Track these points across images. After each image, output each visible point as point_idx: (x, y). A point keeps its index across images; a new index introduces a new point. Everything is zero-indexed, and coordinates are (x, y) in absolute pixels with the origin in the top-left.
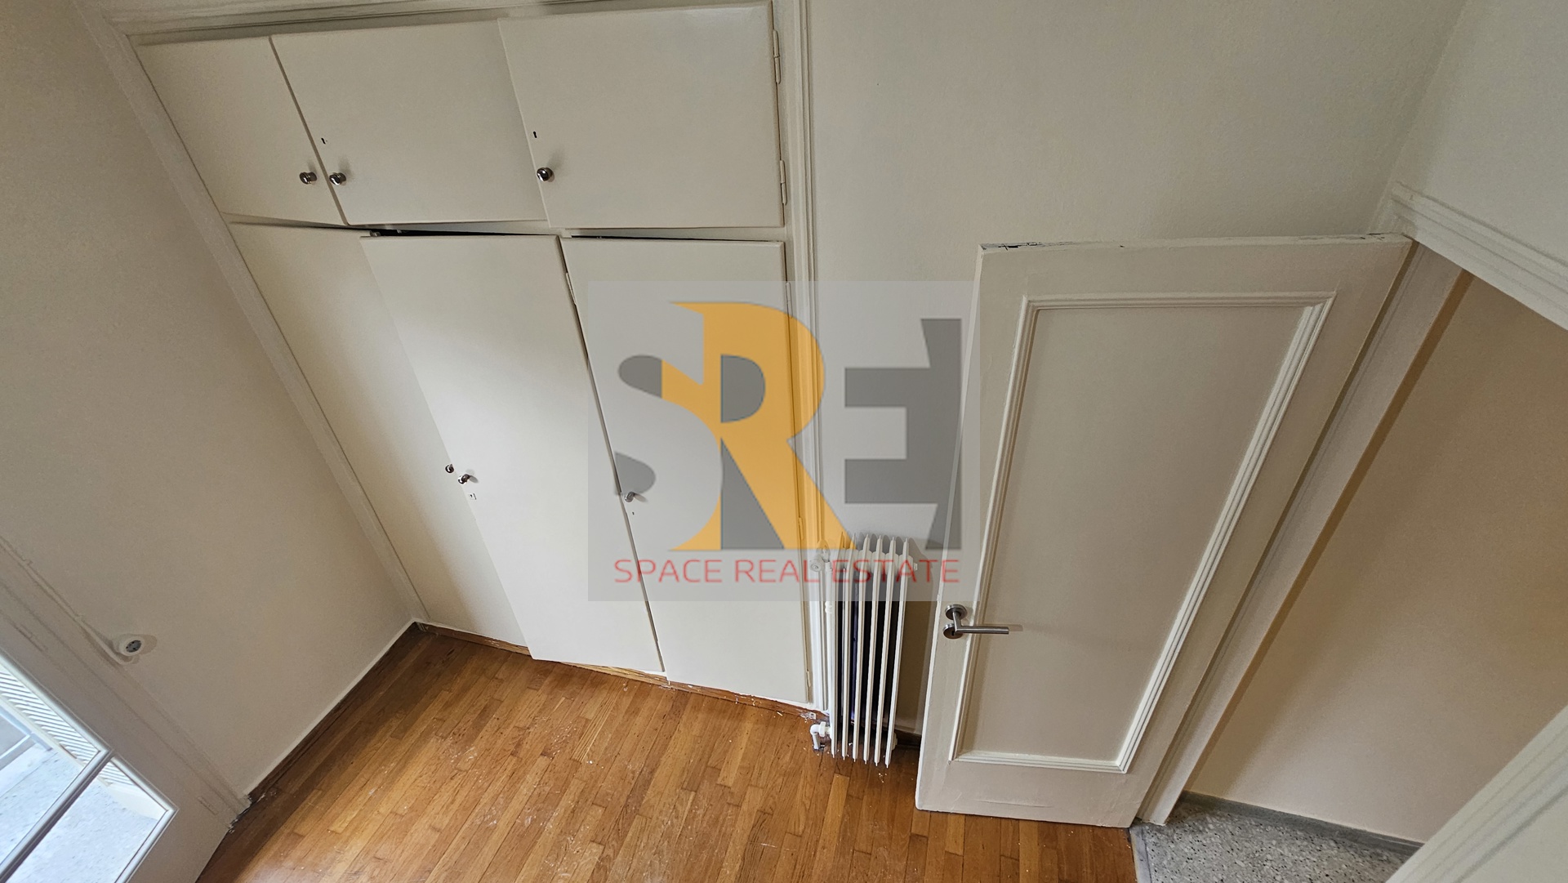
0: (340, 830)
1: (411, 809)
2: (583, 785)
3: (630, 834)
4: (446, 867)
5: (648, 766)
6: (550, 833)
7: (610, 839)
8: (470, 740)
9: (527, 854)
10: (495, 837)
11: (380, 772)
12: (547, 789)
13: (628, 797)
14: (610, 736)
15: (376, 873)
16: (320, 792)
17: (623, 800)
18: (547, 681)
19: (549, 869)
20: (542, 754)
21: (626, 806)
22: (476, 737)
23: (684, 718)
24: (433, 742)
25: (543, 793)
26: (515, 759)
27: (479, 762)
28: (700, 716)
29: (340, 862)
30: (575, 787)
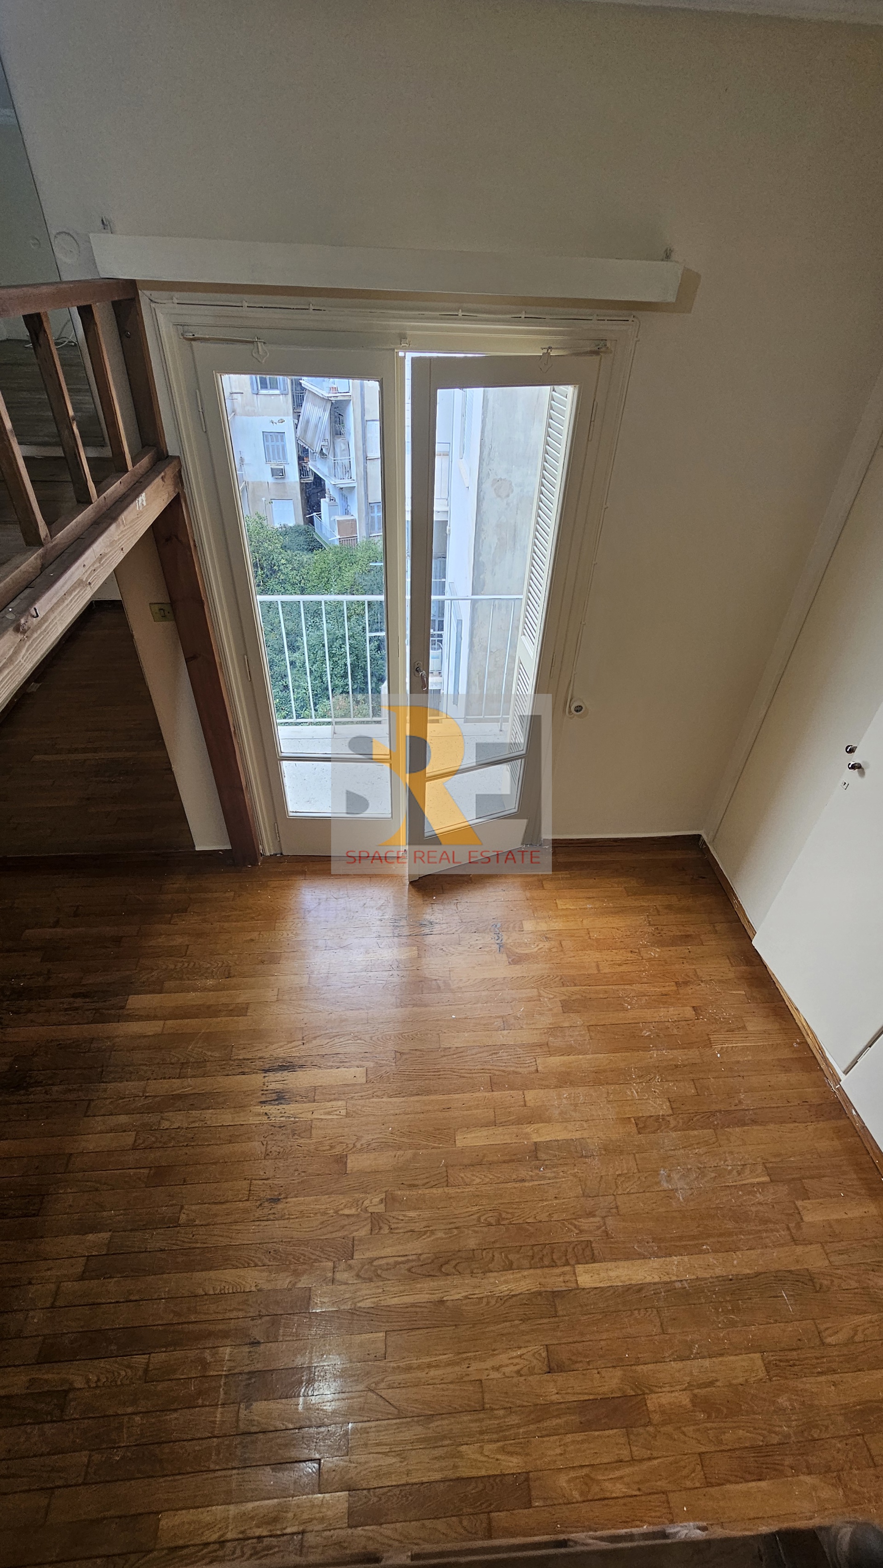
0: (560, 907)
1: (597, 940)
2: (699, 1061)
3: (696, 1132)
4: (584, 995)
5: (755, 1114)
6: (651, 1058)
7: (681, 1116)
8: (661, 943)
9: (627, 1049)
10: (621, 1015)
11: (603, 901)
12: (675, 1032)
13: (720, 1111)
14: (750, 1058)
15: (554, 950)
16: (569, 876)
17: (714, 1107)
18: (743, 968)
19: (630, 1076)
20: (693, 1007)
21: (713, 1114)
22: (667, 946)
23: (821, 1125)
24: (640, 919)
25: (670, 1030)
26: (675, 988)
27: (654, 962)
28: (836, 1143)
29: (546, 922)
30: (693, 1054)
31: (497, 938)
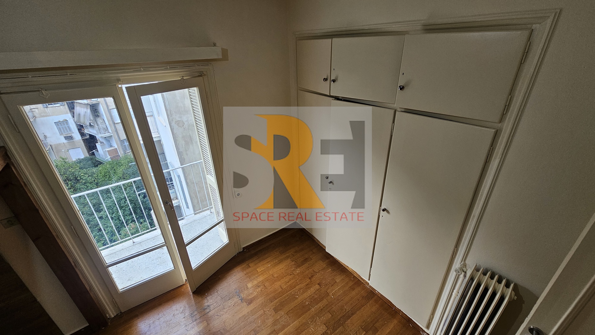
0: (259, 271)
1: (277, 277)
2: (328, 303)
3: (337, 331)
4: (280, 301)
5: (351, 311)
6: (312, 312)
7: (330, 328)
8: (299, 266)
9: (302, 314)
10: (296, 301)
11: (274, 261)
12: (316, 296)
13: (341, 317)
14: (342, 292)
15: (263, 290)
16: (258, 257)
17: (339, 317)
18: (327, 261)
19: (309, 323)
20: (318, 284)
21: (340, 320)
22: (301, 266)
23: (371, 302)
24: (289, 261)
25: (314, 297)
26: (310, 280)
27: (299, 275)
28: (377, 305)
29: (256, 280)
30: (325, 302)
31: (239, 297)
